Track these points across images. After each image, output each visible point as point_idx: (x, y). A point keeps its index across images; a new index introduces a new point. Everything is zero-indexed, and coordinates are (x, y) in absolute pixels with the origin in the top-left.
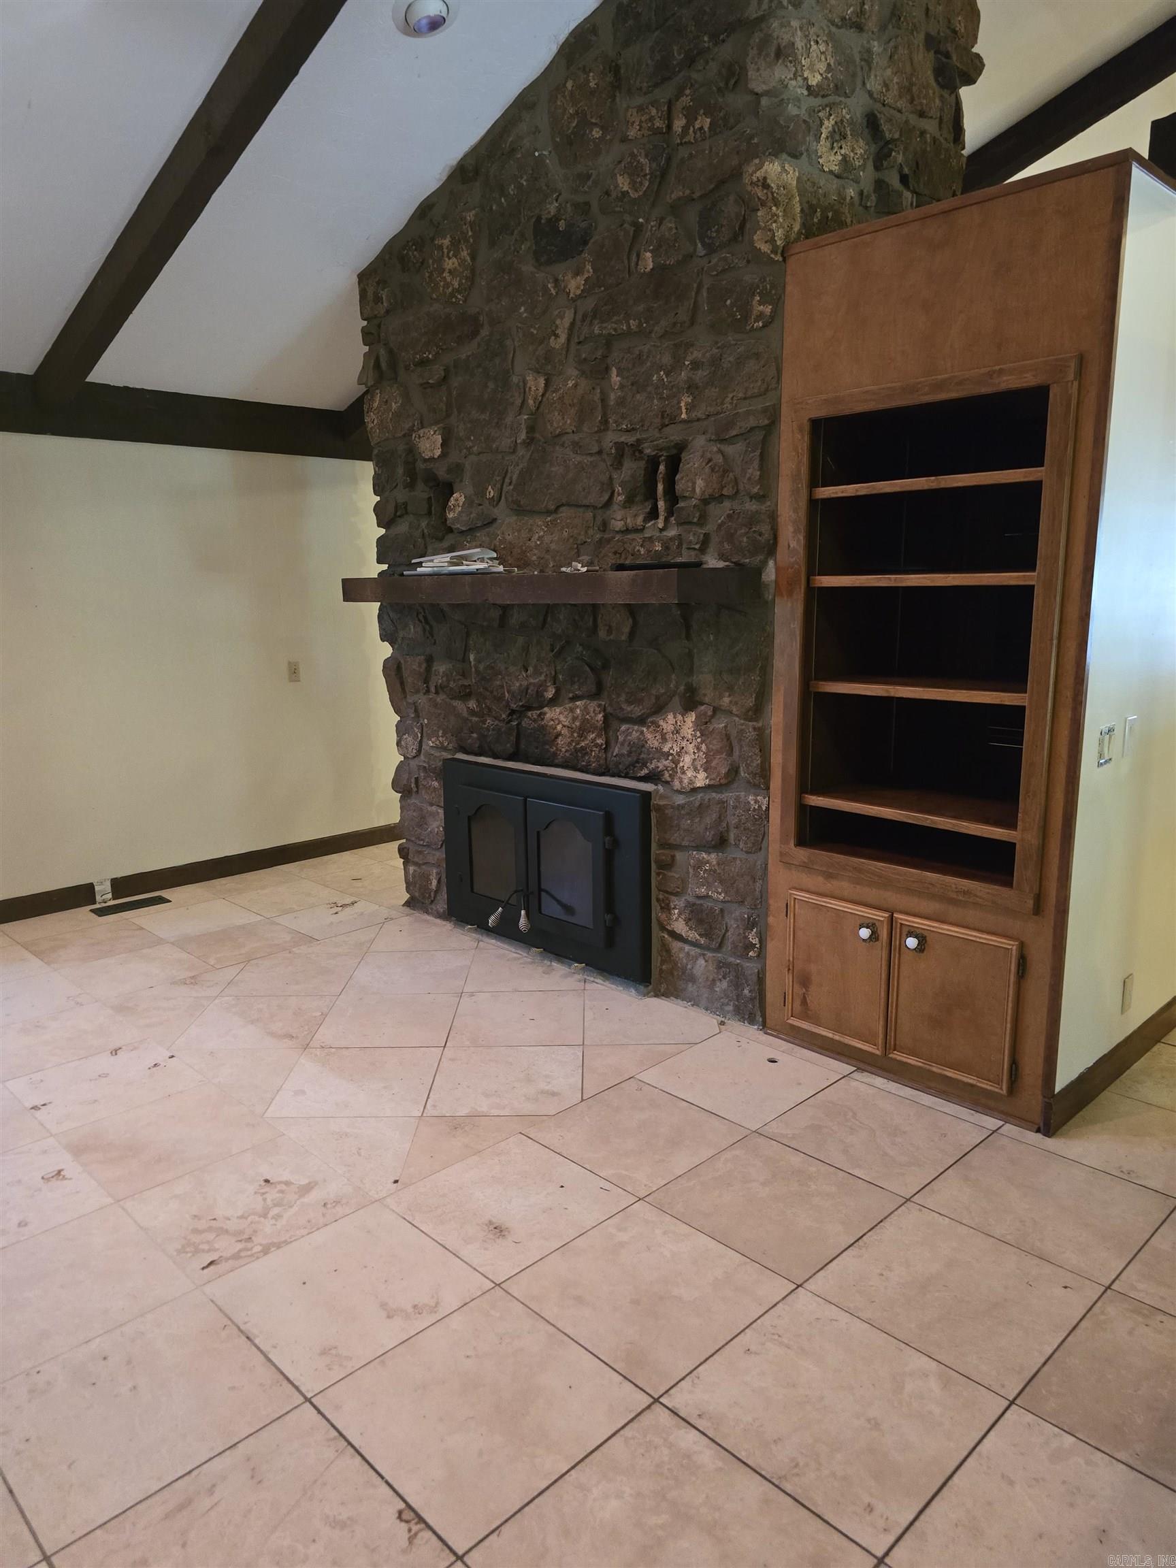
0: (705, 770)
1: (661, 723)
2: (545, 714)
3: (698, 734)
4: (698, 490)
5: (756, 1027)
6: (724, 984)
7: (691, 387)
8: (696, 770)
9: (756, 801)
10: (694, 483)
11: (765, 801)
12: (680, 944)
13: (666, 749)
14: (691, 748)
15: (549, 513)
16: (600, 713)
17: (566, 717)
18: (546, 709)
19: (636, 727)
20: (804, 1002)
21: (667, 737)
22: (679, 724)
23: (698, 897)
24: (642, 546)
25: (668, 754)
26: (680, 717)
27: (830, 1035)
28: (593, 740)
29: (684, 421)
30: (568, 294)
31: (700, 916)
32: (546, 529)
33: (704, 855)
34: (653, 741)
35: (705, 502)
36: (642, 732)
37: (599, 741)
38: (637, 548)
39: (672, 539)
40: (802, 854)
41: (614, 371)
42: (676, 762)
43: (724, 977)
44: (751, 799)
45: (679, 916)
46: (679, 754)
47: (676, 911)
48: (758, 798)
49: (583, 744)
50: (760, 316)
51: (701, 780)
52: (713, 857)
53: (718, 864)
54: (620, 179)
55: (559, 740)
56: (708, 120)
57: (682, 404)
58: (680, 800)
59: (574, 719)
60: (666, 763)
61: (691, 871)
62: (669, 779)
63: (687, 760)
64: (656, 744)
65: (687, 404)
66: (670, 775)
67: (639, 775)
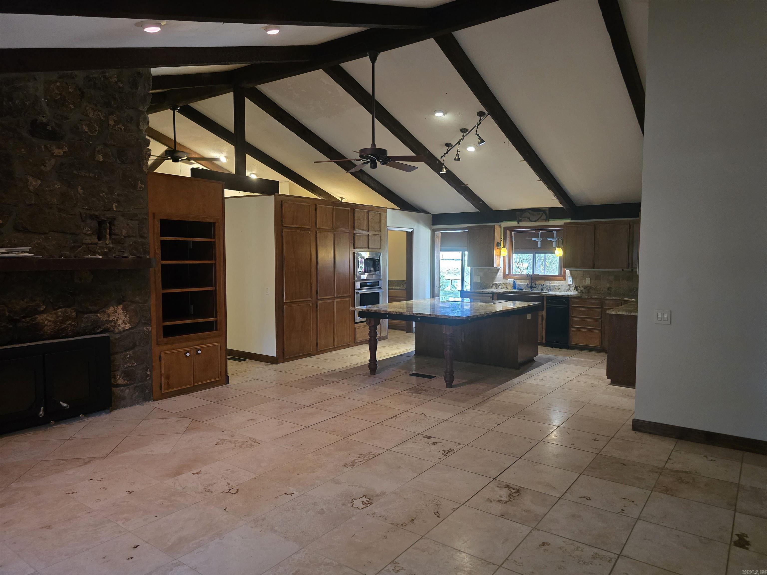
0: (129, 323)
1: (107, 310)
2: (37, 318)
3: (125, 311)
4: (123, 233)
5: (151, 401)
6: (137, 393)
7: (118, 202)
8: (125, 323)
9: (147, 329)
10: (122, 231)
11: (150, 328)
12: (118, 388)
13: (111, 319)
14: (122, 317)
15: (45, 233)
16: (74, 312)
17: (52, 317)
18: (36, 316)
19: (93, 314)
20: (168, 384)
21: (110, 315)
22: (116, 310)
23: (126, 368)
24: (99, 249)
25: (112, 321)
26: (116, 307)
27: (178, 389)
28: (70, 324)
29: (114, 211)
30: (53, 153)
31: (127, 374)
32: (42, 240)
33: (128, 352)
34: (103, 318)
35: (125, 237)
36: (97, 316)
37: (74, 323)
38: (97, 250)
39: (112, 248)
40: (166, 340)
41: (79, 188)
42: (115, 323)
43: (137, 392)
44: (145, 329)
45: (120, 378)
46: (117, 320)
47: (118, 376)
48: (148, 328)
49: (63, 327)
50: (141, 187)
51: (128, 326)
52: (131, 352)
53: (133, 354)
54: (84, 127)
55: (46, 328)
56: (123, 128)
57: (114, 206)
58: (118, 336)
59: (58, 317)
60: (112, 324)
61: (121, 360)
62: (113, 330)
63: (120, 322)
64: (106, 319)
65: (116, 206)
66: (114, 328)
67: (97, 332)
